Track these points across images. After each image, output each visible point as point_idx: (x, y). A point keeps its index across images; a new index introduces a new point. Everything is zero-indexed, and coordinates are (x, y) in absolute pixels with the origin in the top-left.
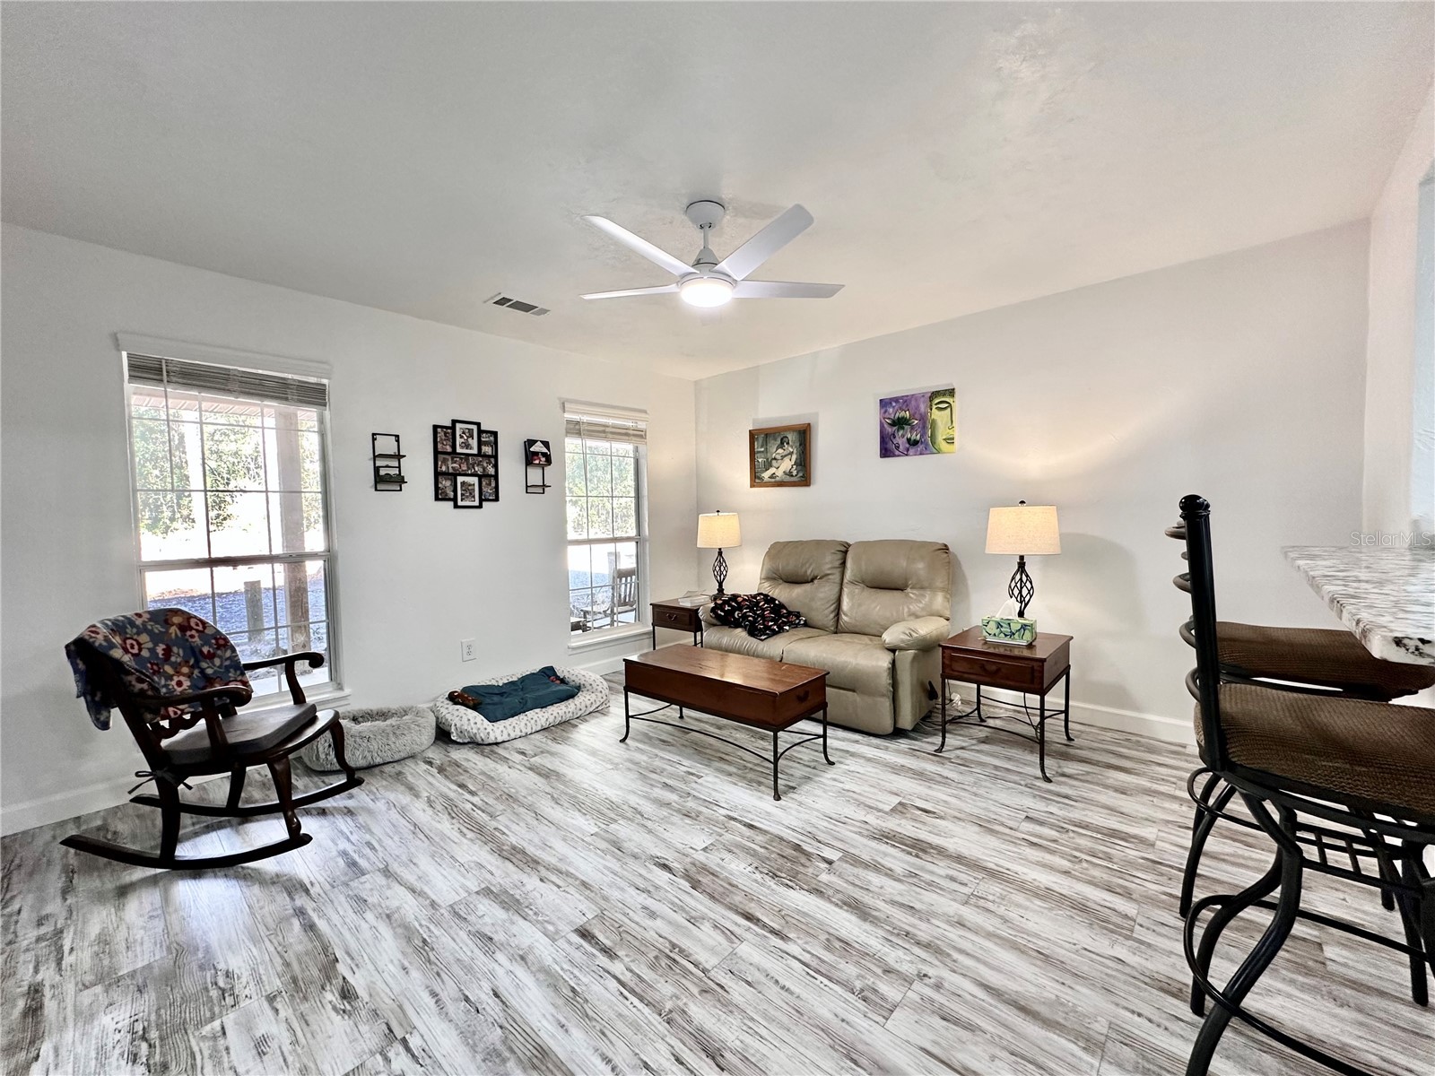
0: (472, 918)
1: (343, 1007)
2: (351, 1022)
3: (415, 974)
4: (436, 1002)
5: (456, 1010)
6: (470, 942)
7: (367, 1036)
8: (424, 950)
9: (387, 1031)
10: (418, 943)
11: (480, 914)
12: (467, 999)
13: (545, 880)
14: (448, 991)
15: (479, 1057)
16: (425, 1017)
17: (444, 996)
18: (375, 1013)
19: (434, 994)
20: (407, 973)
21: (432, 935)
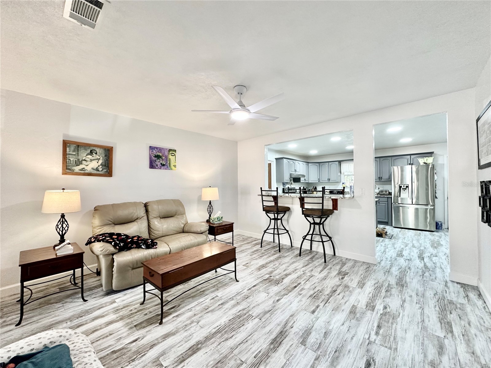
0: (319, 342)
1: (373, 362)
2: (374, 356)
3: (349, 348)
4: (354, 337)
5: (353, 332)
6: (329, 338)
7: (374, 349)
8: (339, 350)
9: (369, 344)
10: (337, 354)
11: (315, 340)
12: (348, 330)
13: (292, 326)
14: (349, 336)
15: (360, 322)
16: (359, 337)
17: (351, 336)
18: (368, 351)
19: (352, 338)
20: (350, 350)
21: (332, 351)
